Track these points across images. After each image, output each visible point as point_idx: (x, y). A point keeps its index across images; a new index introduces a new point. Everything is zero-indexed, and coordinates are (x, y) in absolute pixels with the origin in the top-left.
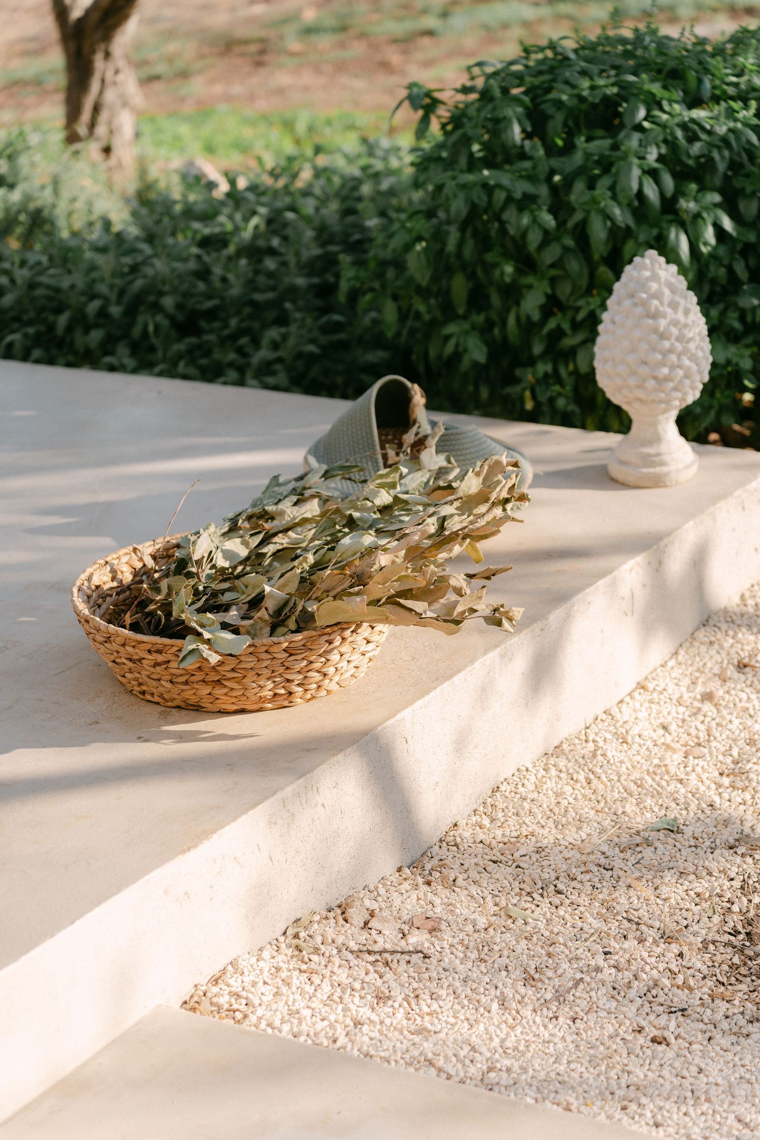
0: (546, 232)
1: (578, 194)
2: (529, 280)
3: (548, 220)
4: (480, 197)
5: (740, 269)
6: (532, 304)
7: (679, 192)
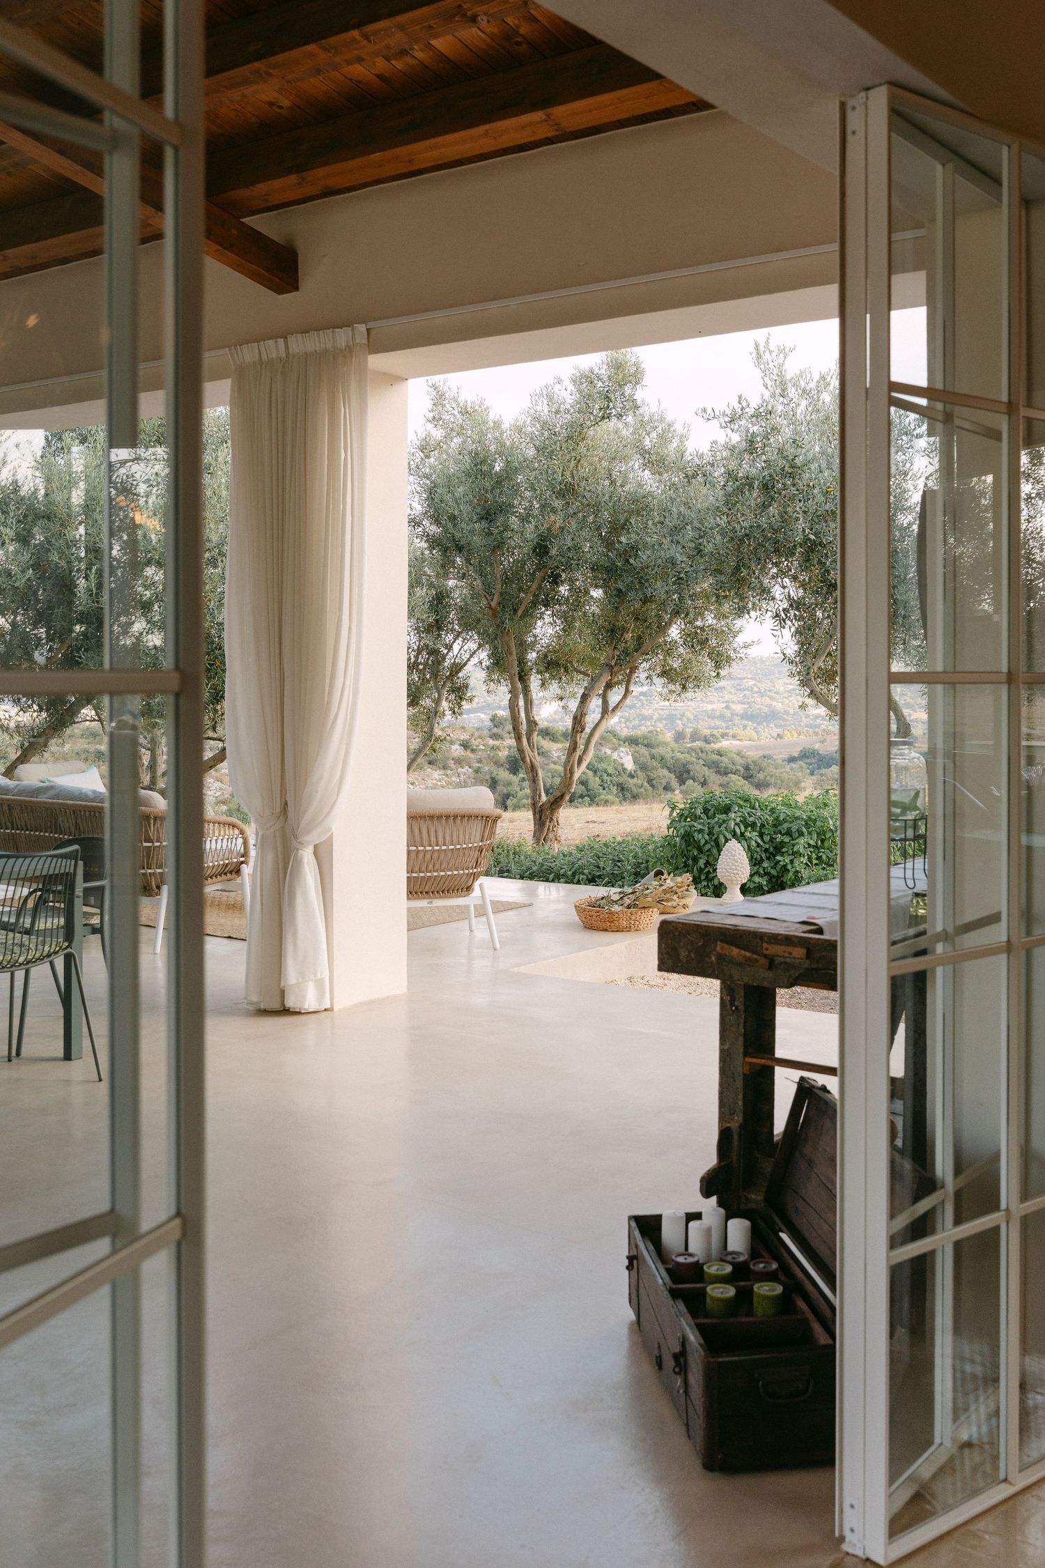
0: (706, 841)
1: (716, 829)
2: (701, 855)
3: (707, 837)
4: (688, 829)
5: (763, 856)
6: (701, 863)
7: (745, 831)
